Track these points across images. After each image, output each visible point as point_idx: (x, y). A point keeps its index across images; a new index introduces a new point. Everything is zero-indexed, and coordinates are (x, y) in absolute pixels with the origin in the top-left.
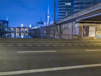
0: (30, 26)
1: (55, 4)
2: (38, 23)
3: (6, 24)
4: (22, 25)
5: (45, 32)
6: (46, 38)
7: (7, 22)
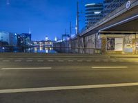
0: (56, 40)
1: (78, 13)
2: (63, 36)
3: (28, 38)
4: (47, 39)
5: (70, 46)
6: (72, 53)
7: (30, 35)
